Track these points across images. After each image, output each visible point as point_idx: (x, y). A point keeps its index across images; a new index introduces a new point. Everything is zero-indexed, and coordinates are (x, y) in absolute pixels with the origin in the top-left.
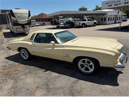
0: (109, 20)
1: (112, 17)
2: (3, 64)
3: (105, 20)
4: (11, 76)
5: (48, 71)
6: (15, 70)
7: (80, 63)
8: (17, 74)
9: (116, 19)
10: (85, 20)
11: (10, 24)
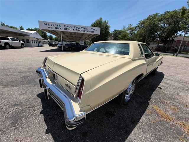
0: (32, 42)
1: (35, 40)
3: (28, 42)
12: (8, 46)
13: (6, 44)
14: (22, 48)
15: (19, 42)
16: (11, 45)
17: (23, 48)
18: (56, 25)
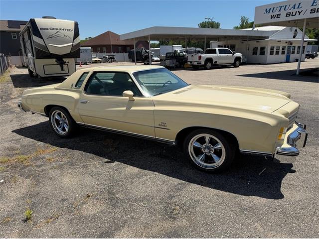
0: (272, 53)
1: (281, 45)
2: (7, 145)
3: (263, 53)
4: (26, 170)
5: (116, 163)
6: (37, 159)
7: (193, 143)
8: (39, 166)
9: (289, 52)
10: (214, 52)
11: (30, 55)
12: (209, 65)
13: (209, 60)
14: (235, 66)
15: (233, 55)
16: (216, 62)
17: (238, 67)
18: (291, 7)
